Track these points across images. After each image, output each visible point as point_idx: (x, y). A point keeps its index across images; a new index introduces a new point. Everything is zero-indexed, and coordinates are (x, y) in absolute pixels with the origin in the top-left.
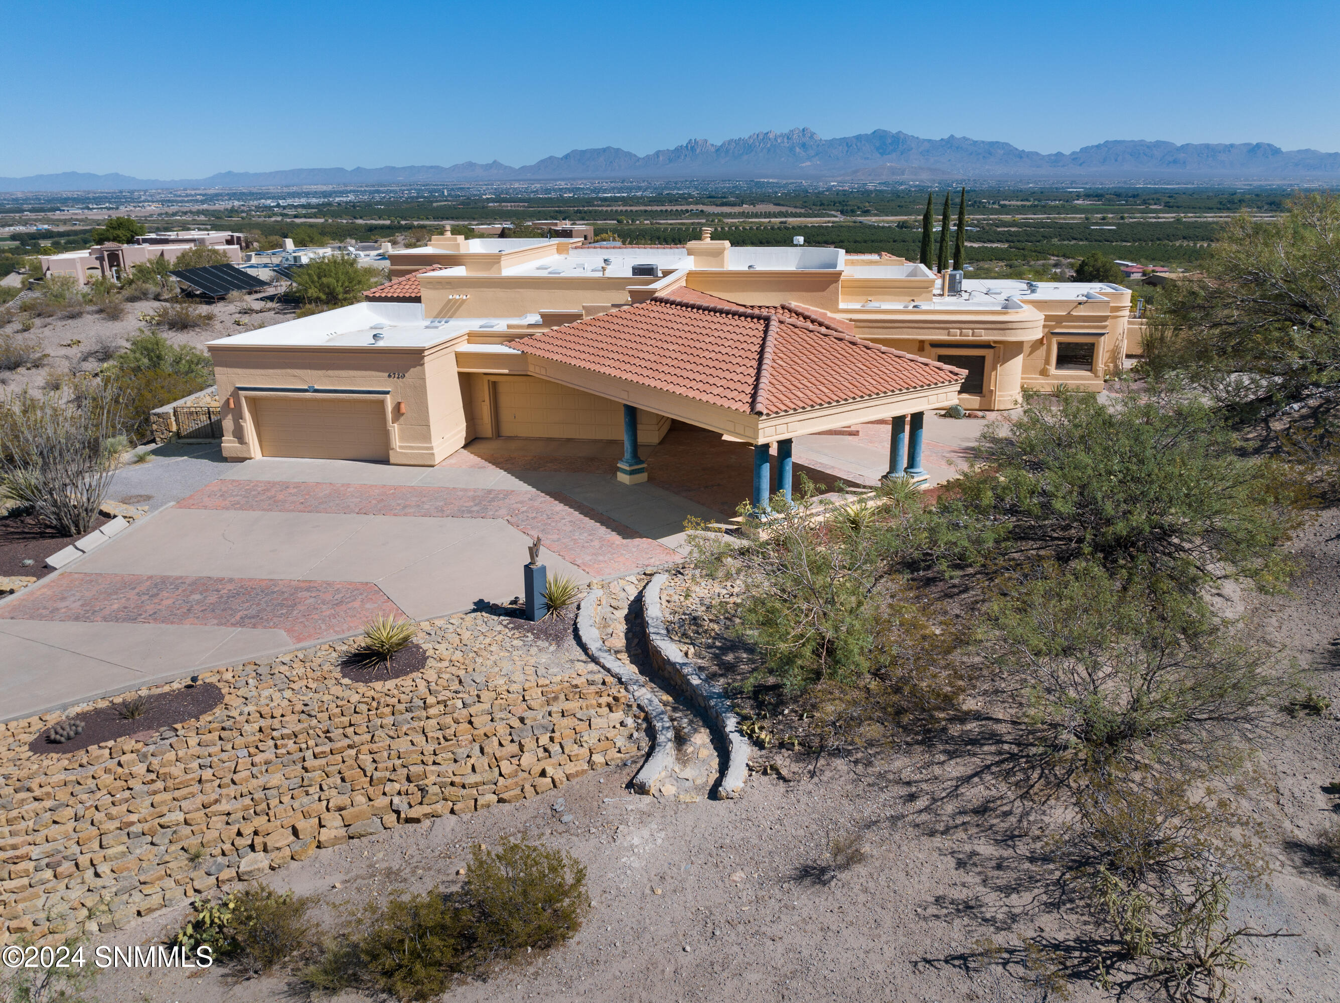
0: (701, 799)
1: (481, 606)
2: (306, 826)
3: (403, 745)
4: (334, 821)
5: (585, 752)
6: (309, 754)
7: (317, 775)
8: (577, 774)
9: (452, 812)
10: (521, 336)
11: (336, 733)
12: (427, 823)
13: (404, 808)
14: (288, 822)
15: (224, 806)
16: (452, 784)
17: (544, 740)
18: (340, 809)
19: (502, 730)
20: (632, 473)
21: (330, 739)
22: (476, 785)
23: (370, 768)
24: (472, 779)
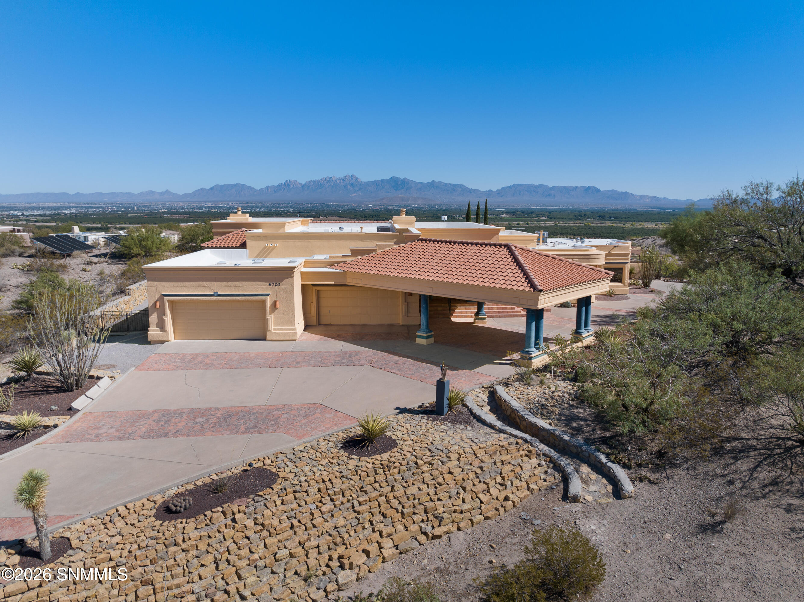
0: (612, 500)
1: (403, 411)
2: (373, 549)
3: (412, 490)
4: (387, 544)
5: (524, 484)
6: (356, 503)
7: (367, 516)
8: (525, 497)
9: (459, 529)
10: (338, 263)
11: (368, 488)
12: (445, 538)
13: (429, 529)
14: (360, 548)
15: (314, 542)
16: (455, 511)
17: (499, 479)
18: (389, 535)
19: (472, 476)
20: (427, 338)
21: (366, 492)
22: (469, 511)
23: (400, 508)
24: (465, 507)
